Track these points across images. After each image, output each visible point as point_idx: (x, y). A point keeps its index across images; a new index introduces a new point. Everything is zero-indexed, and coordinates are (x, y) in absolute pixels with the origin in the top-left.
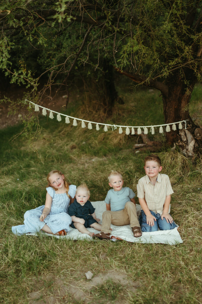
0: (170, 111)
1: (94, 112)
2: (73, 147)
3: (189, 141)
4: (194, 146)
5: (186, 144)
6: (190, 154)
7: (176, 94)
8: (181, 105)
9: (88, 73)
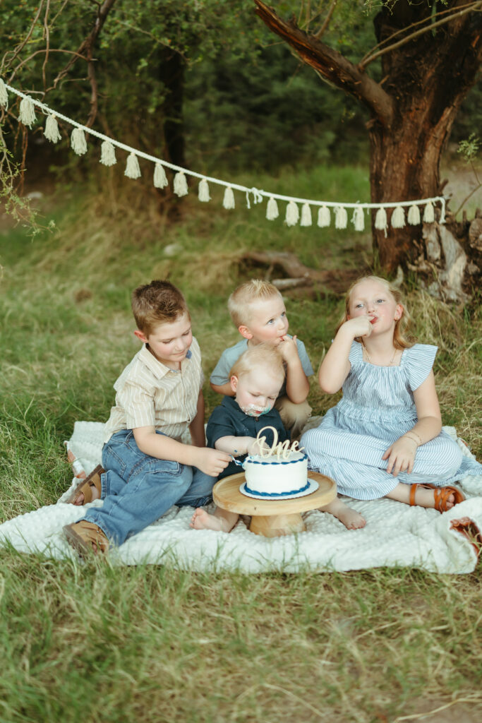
0: (393, 172)
1: (131, 213)
2: (81, 297)
3: (449, 257)
4: (466, 271)
5: (438, 267)
6: (453, 296)
7: (415, 121)
8: (423, 156)
9: (140, 64)
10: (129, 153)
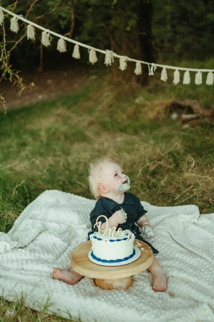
10: (75, 44)
